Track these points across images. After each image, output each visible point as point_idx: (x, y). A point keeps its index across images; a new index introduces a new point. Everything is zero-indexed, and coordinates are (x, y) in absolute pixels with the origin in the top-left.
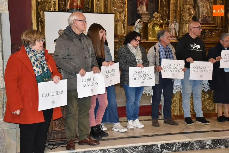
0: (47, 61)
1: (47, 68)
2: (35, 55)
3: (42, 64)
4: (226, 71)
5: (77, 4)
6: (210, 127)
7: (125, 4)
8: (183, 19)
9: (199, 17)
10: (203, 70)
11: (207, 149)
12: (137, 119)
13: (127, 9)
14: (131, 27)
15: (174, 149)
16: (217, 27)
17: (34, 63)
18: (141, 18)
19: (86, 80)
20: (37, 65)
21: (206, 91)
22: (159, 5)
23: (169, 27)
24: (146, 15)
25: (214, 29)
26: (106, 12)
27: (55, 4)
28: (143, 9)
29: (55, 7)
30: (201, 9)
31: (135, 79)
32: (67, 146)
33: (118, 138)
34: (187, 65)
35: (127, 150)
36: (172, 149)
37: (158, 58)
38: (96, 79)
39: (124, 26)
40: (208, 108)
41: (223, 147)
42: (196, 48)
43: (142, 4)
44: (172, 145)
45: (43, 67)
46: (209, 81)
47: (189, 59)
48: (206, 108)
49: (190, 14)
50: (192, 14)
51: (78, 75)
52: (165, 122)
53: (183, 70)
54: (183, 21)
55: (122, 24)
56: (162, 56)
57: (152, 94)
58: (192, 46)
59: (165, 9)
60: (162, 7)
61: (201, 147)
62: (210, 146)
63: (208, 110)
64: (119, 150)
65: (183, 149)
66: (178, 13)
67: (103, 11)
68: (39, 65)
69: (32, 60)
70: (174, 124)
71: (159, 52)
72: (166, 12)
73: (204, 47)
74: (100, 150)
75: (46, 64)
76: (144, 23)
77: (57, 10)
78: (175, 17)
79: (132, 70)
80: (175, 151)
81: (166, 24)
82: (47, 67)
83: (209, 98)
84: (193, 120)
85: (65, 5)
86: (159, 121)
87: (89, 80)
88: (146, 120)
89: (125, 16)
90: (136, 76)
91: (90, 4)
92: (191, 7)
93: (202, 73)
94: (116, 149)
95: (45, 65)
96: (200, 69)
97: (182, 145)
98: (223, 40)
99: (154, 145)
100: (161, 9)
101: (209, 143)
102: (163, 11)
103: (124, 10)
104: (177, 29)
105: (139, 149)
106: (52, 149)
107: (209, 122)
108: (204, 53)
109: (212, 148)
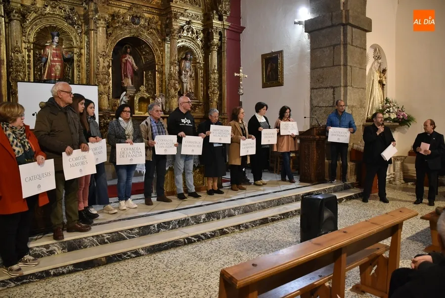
0: (28, 139)
1: (29, 147)
2: (14, 132)
3: (22, 142)
4: (215, 145)
5: (56, 74)
6: (202, 202)
7: (109, 76)
8: (169, 94)
9: (183, 93)
10: (195, 144)
11: (202, 223)
12: (129, 199)
13: (111, 81)
14: (116, 100)
15: (171, 227)
16: (200, 102)
17: (13, 142)
18: (126, 91)
19: (74, 159)
20: (17, 144)
21: (197, 165)
22: (144, 79)
23: (156, 101)
24: (131, 88)
25: (198, 105)
26: (88, 84)
27: (29, 74)
28: (128, 82)
29: (29, 77)
30: (185, 85)
31: (123, 156)
32: (54, 235)
33: (111, 221)
34: (180, 140)
35: (122, 234)
36: (169, 227)
37: (150, 133)
38: (85, 157)
39: (109, 99)
40: (198, 182)
41: (216, 219)
42: (187, 123)
43: (127, 77)
44: (169, 223)
45: (24, 146)
46: (199, 155)
47: (182, 133)
48: (196, 183)
49: (176, 89)
50: (178, 89)
51: (64, 154)
52: (158, 200)
53: (175, 145)
54: (169, 96)
55: (106, 97)
56: (154, 131)
57: (144, 171)
58: (183, 121)
59: (150, 83)
60: (147, 80)
61: (196, 222)
62: (204, 219)
63: (198, 184)
64: (114, 234)
65: (179, 226)
66: (164, 87)
67: (84, 83)
68: (19, 144)
69: (11, 139)
70: (169, 201)
71: (151, 127)
72: (152, 86)
73: (194, 122)
74: (93, 236)
75: (28, 143)
76: (130, 96)
77: (32, 80)
78: (161, 91)
79: (119, 147)
80: (172, 229)
81: (152, 98)
82: (29, 145)
83: (199, 173)
84: (186, 195)
85: (41, 75)
86: (152, 198)
87: (76, 159)
88: (137, 199)
89: (109, 88)
90: (124, 153)
91: (70, 75)
92: (176, 82)
93: (194, 148)
94: (111, 233)
95: (26, 144)
96: (191, 144)
97: (179, 222)
98: (211, 116)
99: (151, 225)
100: (146, 83)
101: (203, 217)
102: (148, 85)
103: (108, 82)
104: (164, 104)
105: (135, 231)
106: (36, 239)
107: (201, 196)
108: (194, 128)
109: (206, 222)
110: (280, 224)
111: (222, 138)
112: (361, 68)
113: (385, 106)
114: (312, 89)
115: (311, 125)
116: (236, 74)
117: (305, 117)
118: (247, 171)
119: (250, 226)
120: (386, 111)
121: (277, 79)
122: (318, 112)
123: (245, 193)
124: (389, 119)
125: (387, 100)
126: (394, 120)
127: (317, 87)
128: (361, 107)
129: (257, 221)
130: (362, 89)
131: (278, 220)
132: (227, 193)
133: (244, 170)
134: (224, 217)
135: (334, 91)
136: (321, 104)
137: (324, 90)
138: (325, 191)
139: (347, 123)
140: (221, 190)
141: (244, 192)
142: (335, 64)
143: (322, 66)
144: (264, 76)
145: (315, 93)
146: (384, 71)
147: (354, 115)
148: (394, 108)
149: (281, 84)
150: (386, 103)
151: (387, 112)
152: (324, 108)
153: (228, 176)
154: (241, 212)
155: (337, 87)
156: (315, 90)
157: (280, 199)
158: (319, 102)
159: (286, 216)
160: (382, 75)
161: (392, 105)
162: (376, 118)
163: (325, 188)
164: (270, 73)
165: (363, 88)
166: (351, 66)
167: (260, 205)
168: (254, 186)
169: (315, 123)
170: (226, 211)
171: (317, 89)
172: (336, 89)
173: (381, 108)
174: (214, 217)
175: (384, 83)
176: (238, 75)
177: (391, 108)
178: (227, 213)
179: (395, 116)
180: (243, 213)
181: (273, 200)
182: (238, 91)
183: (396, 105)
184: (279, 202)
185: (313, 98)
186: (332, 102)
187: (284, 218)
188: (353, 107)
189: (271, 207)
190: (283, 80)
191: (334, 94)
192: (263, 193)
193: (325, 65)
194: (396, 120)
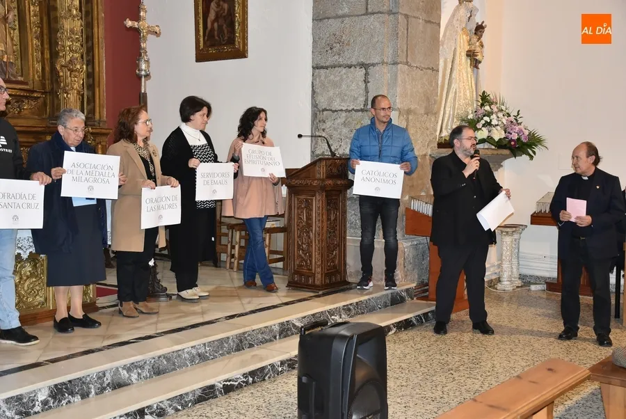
4: (75, 204)
6: (39, 352)
10: (20, 202)
11: (39, 412)
16: (33, 91)
21: (25, 256)
25: (26, 97)
40: (30, 300)
41: (77, 399)
46: (34, 231)
48: (24, 302)
61: (20, 413)
62: (45, 403)
63: (29, 306)
83: (32, 275)
93: (17, 212)
96: (9, 201)
98: (65, 127)
101: (42, 396)
107: (36, 338)
109: (50, 407)
110: (244, 398)
111: (94, 185)
112: (429, 22)
113: (481, 111)
114: (316, 67)
115: (313, 152)
116: (129, 23)
117: (300, 136)
118: (160, 264)
119: (170, 411)
120: (483, 122)
121: (231, 41)
122: (328, 124)
123: (156, 323)
124: (489, 140)
125: (485, 99)
126: (500, 145)
127: (327, 64)
128: (427, 114)
129: (187, 394)
130: (430, 71)
131: (240, 387)
132: (109, 324)
133: (151, 263)
134: (102, 390)
135: (367, 74)
136: (336, 106)
137: (344, 71)
138: (349, 310)
139: (396, 151)
140: (92, 316)
141: (154, 319)
142: (370, 10)
143: (340, 12)
144: (201, 33)
145: (322, 78)
146: (480, 29)
147: (411, 131)
148: (500, 115)
149: (242, 54)
150: (482, 105)
151: (484, 126)
152: (344, 114)
153: (112, 279)
154: (145, 373)
155: (373, 65)
156: (322, 71)
157: (244, 333)
158: (331, 100)
159: (258, 376)
160: (475, 39)
161: (495, 109)
162: (460, 140)
163: (348, 302)
164: (216, 25)
165: (433, 69)
166: (407, 16)
167: (194, 352)
168: (179, 302)
169: (323, 149)
170: (107, 375)
171: (327, 68)
172: (371, 70)
173: (470, 117)
174: (72, 394)
175: (479, 58)
176: (136, 25)
177: (494, 116)
178: (108, 379)
179: (503, 135)
180: (151, 377)
181: (228, 338)
182: (137, 66)
183: (503, 108)
184: (242, 344)
185: (317, 90)
186: (362, 99)
187: (254, 382)
188: (409, 112)
189: (222, 355)
190: (245, 44)
191: (366, 82)
192: (201, 320)
193: (346, 10)
194: (505, 142)
